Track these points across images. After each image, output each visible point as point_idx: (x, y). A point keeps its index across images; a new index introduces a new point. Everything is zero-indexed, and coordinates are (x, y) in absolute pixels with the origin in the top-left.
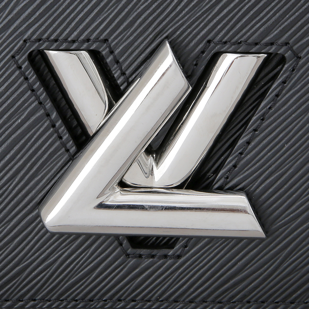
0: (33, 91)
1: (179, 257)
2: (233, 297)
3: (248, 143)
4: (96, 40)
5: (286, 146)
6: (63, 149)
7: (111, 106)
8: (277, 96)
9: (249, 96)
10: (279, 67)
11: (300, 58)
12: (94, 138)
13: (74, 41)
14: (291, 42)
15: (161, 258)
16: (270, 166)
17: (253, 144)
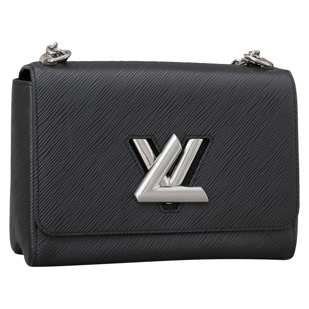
0: (131, 153)
1: (179, 212)
2: (197, 227)
3: (200, 170)
4: (150, 135)
5: (212, 170)
6: (141, 173)
7: (155, 159)
8: (208, 153)
9: (198, 155)
10: (206, 146)
11: (214, 140)
12: (150, 171)
13: (143, 136)
14: (211, 134)
15: (173, 213)
16: (207, 177)
17: (201, 170)
